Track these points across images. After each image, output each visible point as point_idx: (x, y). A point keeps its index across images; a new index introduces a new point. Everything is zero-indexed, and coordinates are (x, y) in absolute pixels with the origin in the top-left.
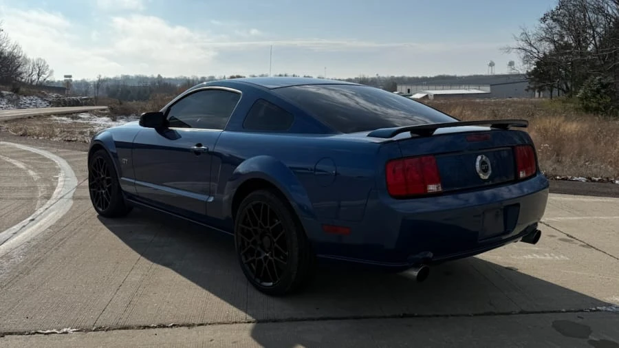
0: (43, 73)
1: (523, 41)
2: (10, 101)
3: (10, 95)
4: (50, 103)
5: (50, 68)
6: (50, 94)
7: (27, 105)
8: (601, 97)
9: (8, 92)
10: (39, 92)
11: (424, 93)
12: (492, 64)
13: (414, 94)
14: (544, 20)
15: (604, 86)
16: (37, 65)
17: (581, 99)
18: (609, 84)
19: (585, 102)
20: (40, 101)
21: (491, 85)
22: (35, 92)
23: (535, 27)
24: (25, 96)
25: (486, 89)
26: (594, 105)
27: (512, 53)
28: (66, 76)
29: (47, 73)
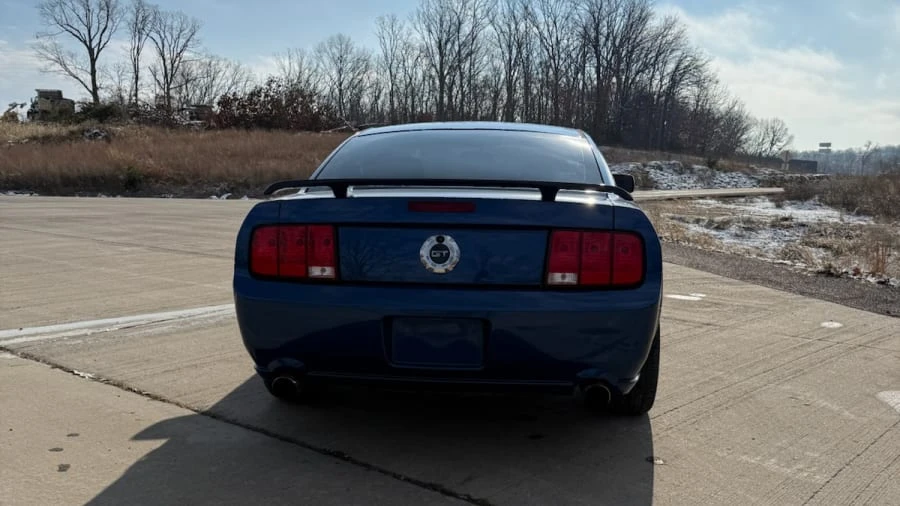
0: (779, 140)
2: (701, 179)
3: (702, 170)
4: (759, 182)
5: (789, 133)
6: (763, 170)
7: (723, 184)
9: (700, 167)
10: (748, 167)
16: (773, 128)
20: (744, 179)
22: (740, 167)
24: (725, 172)
28: (822, 145)
29: (785, 139)
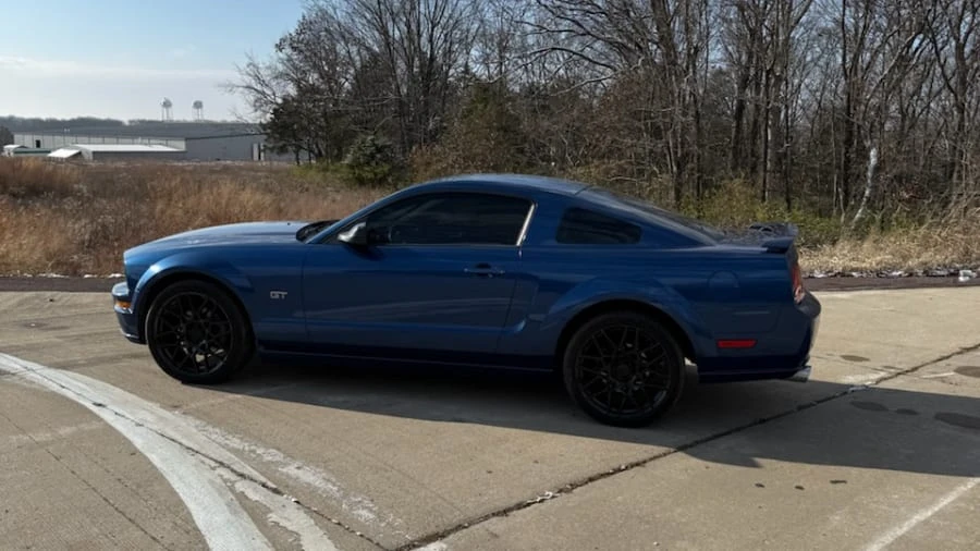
1: (250, 75)
8: (377, 164)
11: (76, 148)
12: (167, 104)
13: (55, 150)
14: (279, 47)
15: (379, 150)
17: (351, 167)
18: (386, 147)
19: (357, 171)
21: (186, 139)
23: (269, 58)
25: (179, 146)
26: (370, 176)
27: (236, 94)
